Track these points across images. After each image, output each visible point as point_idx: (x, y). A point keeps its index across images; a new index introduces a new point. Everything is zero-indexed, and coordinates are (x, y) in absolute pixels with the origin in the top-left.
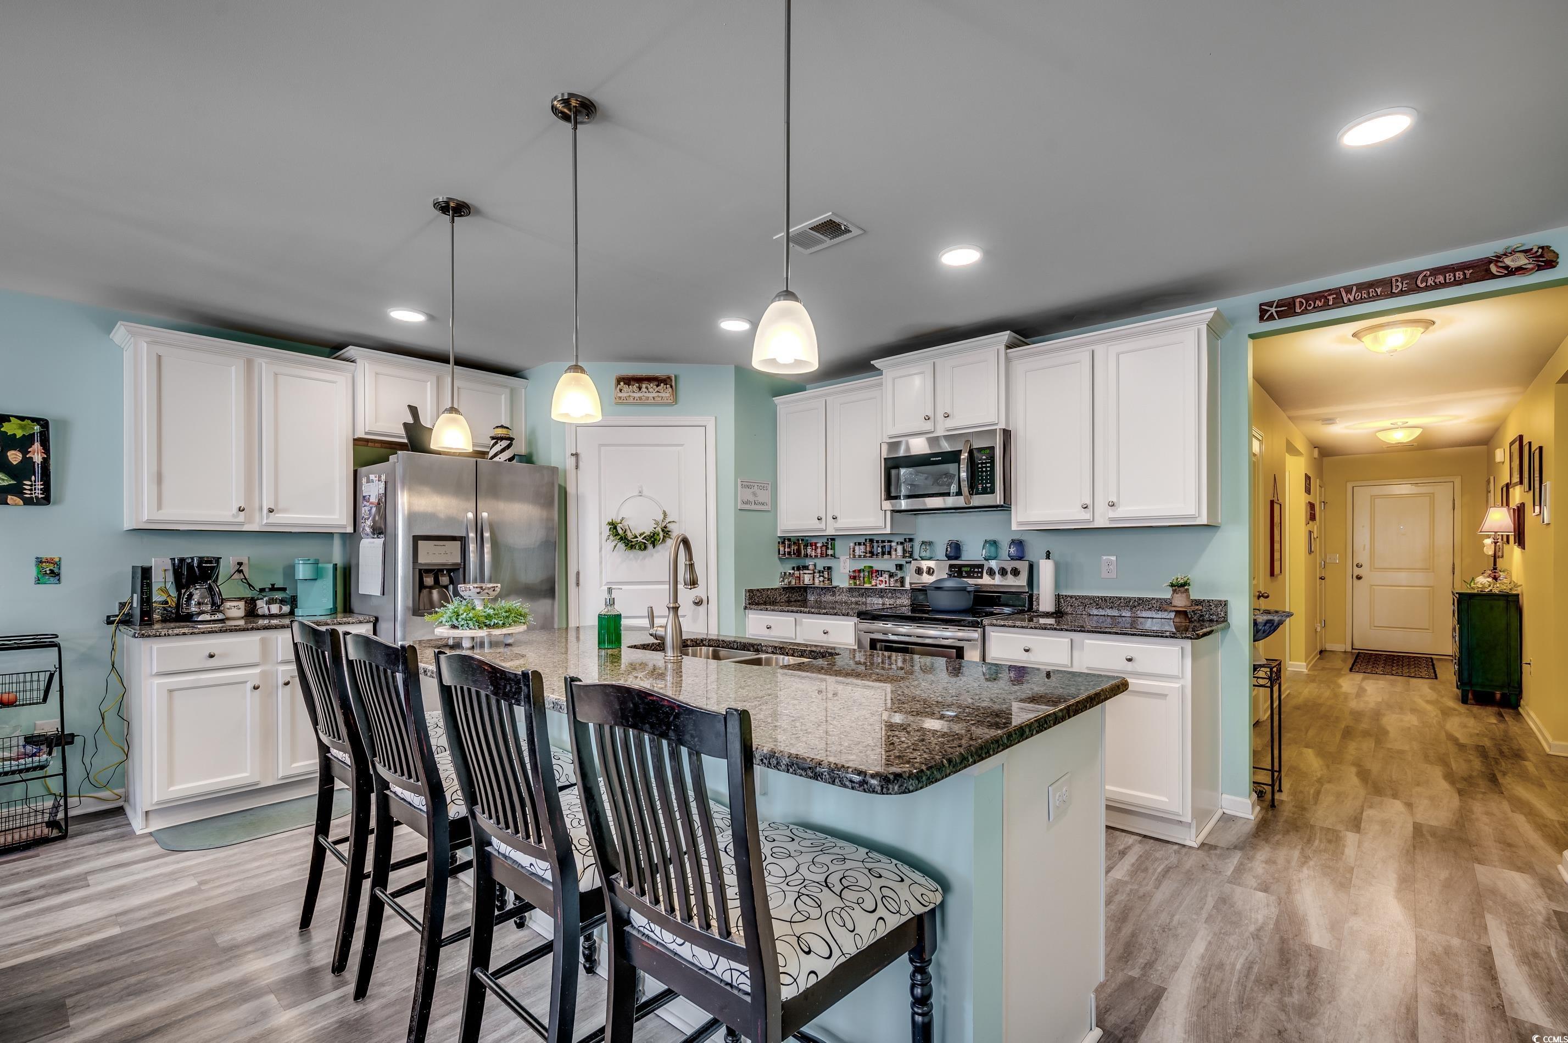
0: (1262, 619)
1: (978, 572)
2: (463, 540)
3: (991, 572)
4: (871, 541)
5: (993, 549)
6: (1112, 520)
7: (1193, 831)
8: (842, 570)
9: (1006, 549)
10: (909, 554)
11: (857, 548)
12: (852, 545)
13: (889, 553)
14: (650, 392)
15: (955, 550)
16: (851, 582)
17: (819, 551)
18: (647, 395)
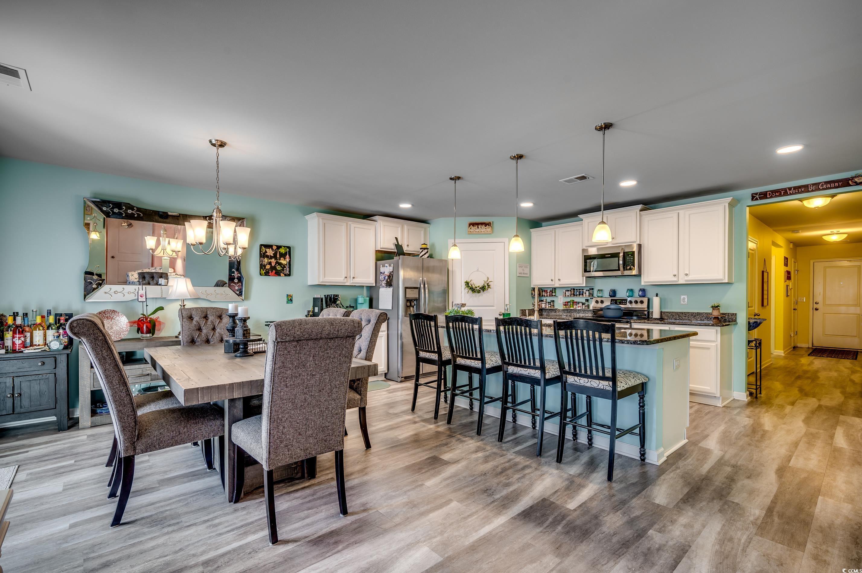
0: (752, 321)
1: (625, 302)
2: (419, 289)
3: (631, 302)
4: (574, 289)
5: (631, 293)
6: (686, 281)
7: (721, 401)
8: (559, 302)
9: (636, 294)
10: (591, 295)
11: (567, 292)
12: (564, 291)
13: (582, 295)
14: (483, 229)
15: (613, 293)
16: (565, 307)
17: (548, 294)
18: (481, 230)
